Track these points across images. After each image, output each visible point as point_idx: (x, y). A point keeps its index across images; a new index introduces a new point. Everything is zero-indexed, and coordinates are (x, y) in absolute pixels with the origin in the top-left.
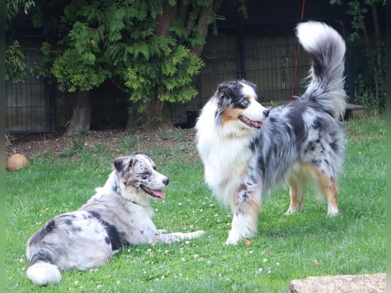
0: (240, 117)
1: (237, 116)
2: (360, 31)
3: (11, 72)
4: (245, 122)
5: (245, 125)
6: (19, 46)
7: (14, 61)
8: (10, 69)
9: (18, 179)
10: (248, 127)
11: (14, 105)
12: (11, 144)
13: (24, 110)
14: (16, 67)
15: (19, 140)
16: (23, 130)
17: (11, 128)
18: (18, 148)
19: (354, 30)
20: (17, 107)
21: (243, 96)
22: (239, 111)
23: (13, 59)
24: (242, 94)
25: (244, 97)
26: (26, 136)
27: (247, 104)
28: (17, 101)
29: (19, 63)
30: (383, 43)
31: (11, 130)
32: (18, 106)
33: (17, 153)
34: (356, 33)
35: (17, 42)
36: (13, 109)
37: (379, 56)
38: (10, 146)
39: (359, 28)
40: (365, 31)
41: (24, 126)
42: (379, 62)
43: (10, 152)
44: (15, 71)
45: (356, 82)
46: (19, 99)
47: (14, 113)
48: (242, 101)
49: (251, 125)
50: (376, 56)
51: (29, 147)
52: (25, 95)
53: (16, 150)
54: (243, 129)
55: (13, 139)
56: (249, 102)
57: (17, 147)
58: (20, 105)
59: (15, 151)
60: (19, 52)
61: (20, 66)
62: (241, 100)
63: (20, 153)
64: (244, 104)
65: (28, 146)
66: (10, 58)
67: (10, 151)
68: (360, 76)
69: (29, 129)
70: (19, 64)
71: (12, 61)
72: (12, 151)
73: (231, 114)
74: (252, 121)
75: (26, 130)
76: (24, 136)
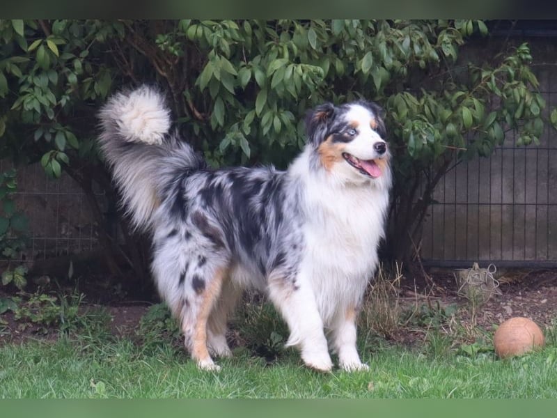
1: (339, 154)
3: (508, 118)
6: (529, 57)
7: (516, 90)
8: (505, 112)
9: (525, 380)
11: (507, 198)
12: (500, 293)
13: (531, 211)
14: (521, 107)
15: (516, 284)
16: (527, 259)
17: (499, 253)
18: (515, 303)
20: (513, 204)
23: (513, 87)
25: (348, 124)
26: (534, 274)
27: (353, 135)
28: (513, 190)
29: (527, 98)
31: (499, 257)
32: (517, 201)
33: (514, 315)
35: (524, 47)
36: (505, 207)
38: (497, 296)
41: (529, 250)
43: (498, 312)
44: (518, 115)
46: (519, 184)
47: (506, 217)
51: (544, 301)
52: (534, 174)
53: (513, 307)
55: (504, 280)
57: (515, 300)
58: (521, 199)
59: (509, 311)
60: (525, 70)
61: (530, 103)
63: (522, 315)
65: (540, 299)
66: (507, 85)
67: (498, 309)
69: (542, 256)
70: (529, 99)
71: (511, 90)
72: (502, 310)
75: (533, 259)
76: (527, 275)
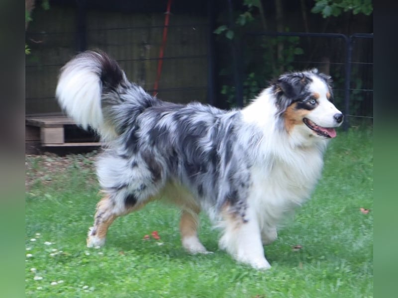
0: (306, 121)
1: (301, 119)
2: (255, 11)
4: (312, 128)
5: (311, 131)
10: (315, 134)
19: (245, 9)
21: (309, 94)
22: (303, 112)
24: (308, 91)
25: (311, 95)
27: (314, 104)
30: (287, 30)
34: (248, 14)
37: (281, 48)
39: (253, 7)
40: (261, 11)
42: (280, 57)
45: (246, 84)
48: (307, 101)
49: (319, 132)
50: (276, 48)
54: (311, 136)
56: (317, 103)
62: (306, 99)
64: (311, 105)
68: (252, 75)
73: (294, 117)
74: (320, 127)
